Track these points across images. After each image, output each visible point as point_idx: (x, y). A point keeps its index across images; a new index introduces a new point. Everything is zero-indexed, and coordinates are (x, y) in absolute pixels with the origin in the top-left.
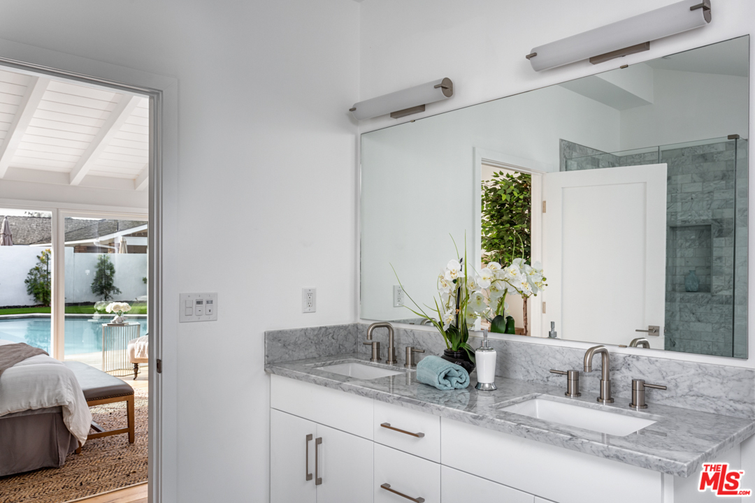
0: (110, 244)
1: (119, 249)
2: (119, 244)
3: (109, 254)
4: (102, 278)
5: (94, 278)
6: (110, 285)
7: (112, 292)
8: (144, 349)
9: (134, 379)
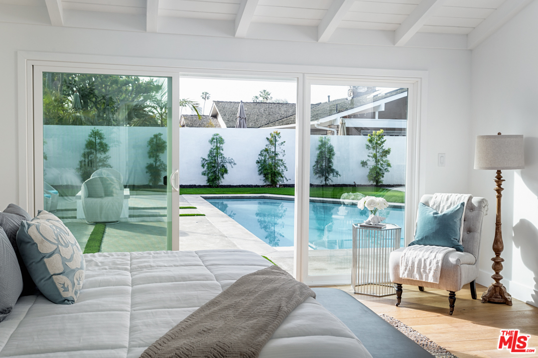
0: (330, 126)
1: (338, 131)
2: (338, 126)
3: (329, 136)
4: (323, 160)
5: (316, 160)
6: (330, 167)
7: (331, 174)
8: (413, 266)
9: (397, 305)
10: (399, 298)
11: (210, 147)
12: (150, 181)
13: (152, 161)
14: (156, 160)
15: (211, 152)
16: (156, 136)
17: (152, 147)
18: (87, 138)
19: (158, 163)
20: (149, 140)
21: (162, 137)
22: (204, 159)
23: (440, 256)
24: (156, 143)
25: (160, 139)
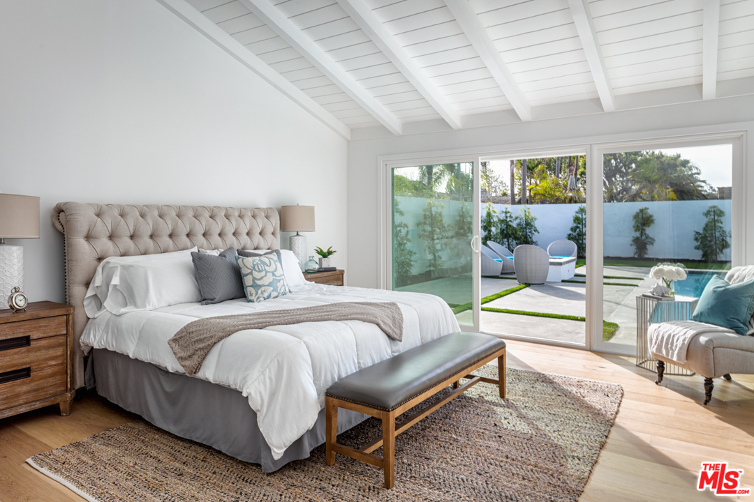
8: (662, 341)
9: (657, 383)
10: (661, 375)
11: (705, 220)
12: (635, 254)
13: (638, 234)
14: (642, 233)
15: (707, 225)
16: (642, 211)
17: (637, 222)
18: (574, 214)
19: (643, 237)
20: (634, 213)
21: (649, 211)
22: (697, 233)
23: (691, 333)
24: (642, 217)
25: (646, 213)
